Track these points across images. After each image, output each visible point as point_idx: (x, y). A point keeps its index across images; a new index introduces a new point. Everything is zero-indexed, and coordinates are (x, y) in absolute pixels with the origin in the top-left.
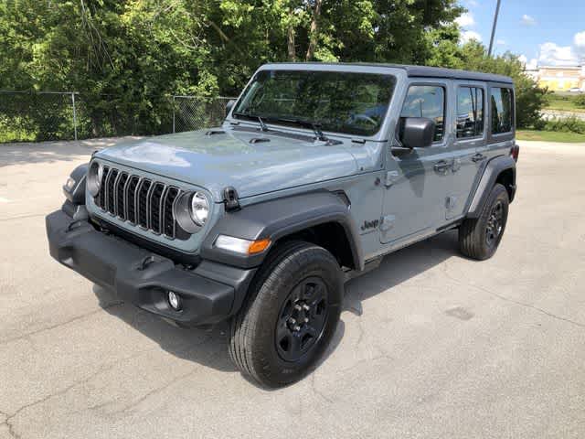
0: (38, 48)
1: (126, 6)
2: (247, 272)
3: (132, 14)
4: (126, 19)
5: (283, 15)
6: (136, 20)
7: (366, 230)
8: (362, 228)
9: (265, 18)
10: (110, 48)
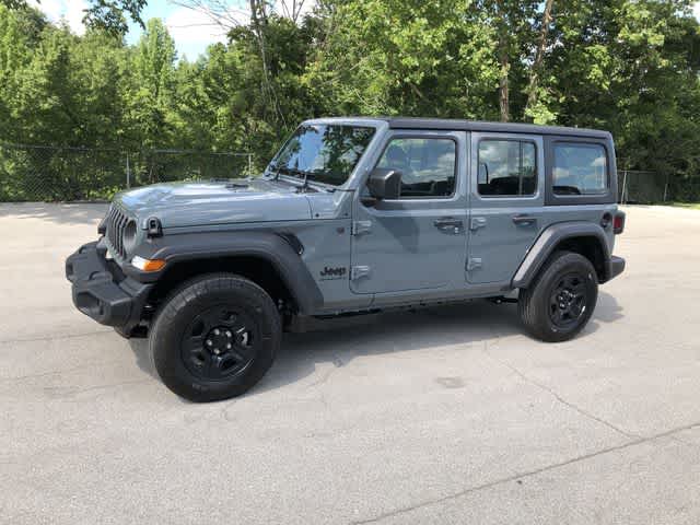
0: (222, 110)
1: (306, 68)
2: (146, 286)
3: (311, 75)
4: (304, 80)
5: (483, 67)
6: (315, 82)
7: (327, 276)
8: (322, 274)
9: (463, 72)
10: (287, 110)
